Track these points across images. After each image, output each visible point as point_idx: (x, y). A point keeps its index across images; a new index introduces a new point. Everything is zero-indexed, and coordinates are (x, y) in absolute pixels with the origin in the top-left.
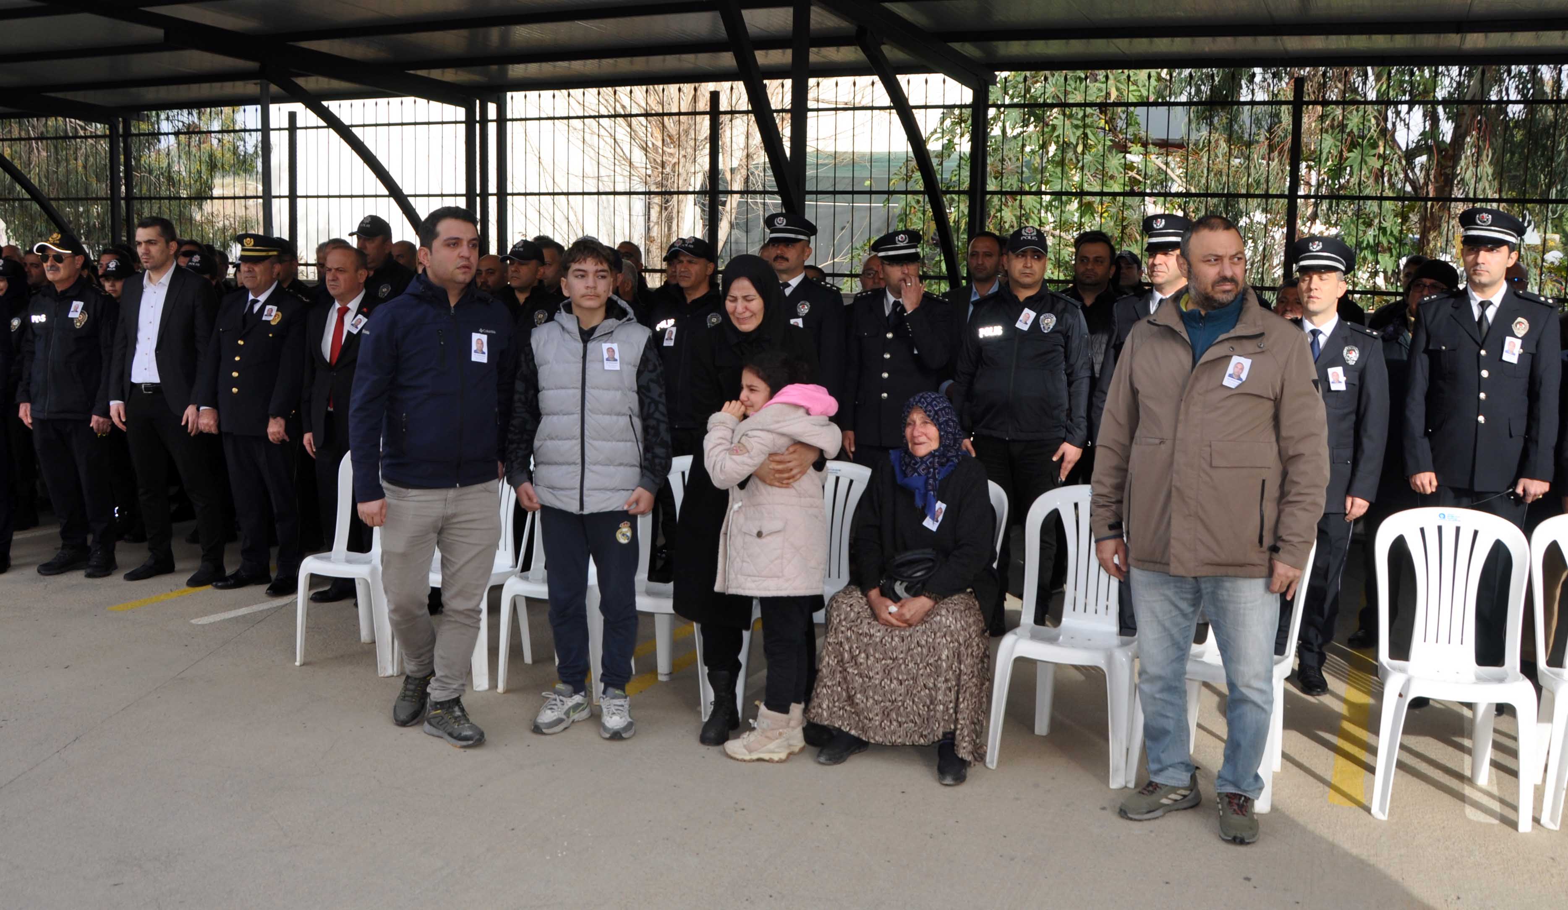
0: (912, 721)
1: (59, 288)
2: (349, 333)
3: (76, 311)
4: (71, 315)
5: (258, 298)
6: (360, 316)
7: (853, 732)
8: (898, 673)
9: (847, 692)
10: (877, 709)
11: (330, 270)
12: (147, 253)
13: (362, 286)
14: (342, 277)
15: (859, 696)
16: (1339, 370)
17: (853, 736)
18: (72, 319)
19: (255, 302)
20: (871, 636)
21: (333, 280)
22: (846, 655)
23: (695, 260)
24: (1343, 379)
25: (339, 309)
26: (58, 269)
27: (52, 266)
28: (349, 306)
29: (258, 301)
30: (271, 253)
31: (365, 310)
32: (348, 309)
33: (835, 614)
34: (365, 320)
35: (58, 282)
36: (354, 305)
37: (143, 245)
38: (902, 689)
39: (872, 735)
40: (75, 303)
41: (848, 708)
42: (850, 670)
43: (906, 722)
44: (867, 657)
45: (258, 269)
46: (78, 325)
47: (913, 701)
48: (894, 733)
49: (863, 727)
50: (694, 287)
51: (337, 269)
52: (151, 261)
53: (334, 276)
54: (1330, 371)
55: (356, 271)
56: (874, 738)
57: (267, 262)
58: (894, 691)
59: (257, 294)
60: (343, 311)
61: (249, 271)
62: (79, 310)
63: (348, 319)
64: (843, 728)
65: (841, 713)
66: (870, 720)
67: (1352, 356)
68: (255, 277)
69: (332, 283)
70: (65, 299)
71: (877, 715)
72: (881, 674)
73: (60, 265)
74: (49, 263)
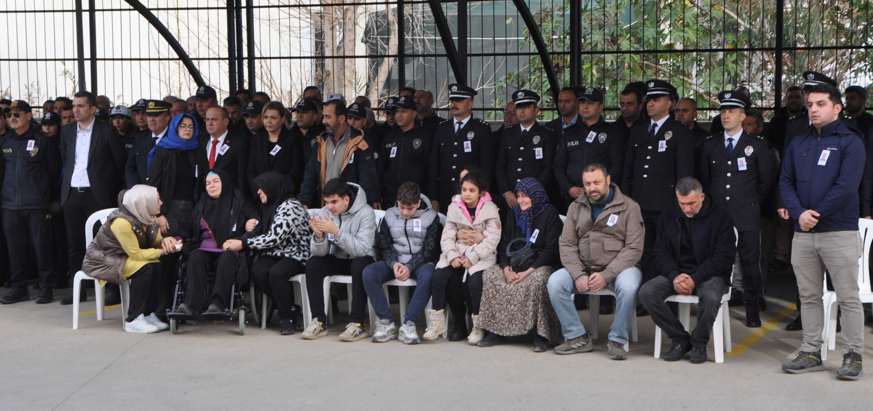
0: (521, 323)
1: (19, 133)
2: (219, 155)
3: (31, 146)
4: (28, 149)
5: (158, 136)
6: (225, 145)
7: (495, 332)
8: (514, 301)
9: (492, 312)
10: (506, 319)
11: (208, 119)
12: (78, 112)
13: (226, 127)
14: (215, 123)
15: (497, 314)
16: (743, 159)
17: (495, 334)
18: (29, 151)
19: (156, 138)
20: (500, 285)
21: (211, 125)
22: (490, 295)
23: (406, 110)
24: (745, 163)
25: (213, 142)
26: (17, 122)
27: (13, 120)
28: (219, 139)
29: (158, 138)
30: (164, 110)
31: (228, 142)
32: (218, 142)
33: (485, 276)
34: (228, 147)
35: (17, 129)
36: (221, 139)
37: (76, 107)
38: (516, 309)
39: (505, 332)
40: (30, 141)
41: (492, 321)
42: (493, 302)
43: (519, 324)
44: (500, 296)
45: (157, 119)
46: (33, 155)
47: (521, 314)
48: (514, 330)
49: (500, 329)
50: (406, 125)
51: (213, 119)
52: (80, 116)
53: (211, 122)
54: (739, 160)
55: (223, 119)
56: (505, 333)
57: (162, 115)
58: (512, 310)
59: (157, 134)
60: (216, 143)
61: (153, 121)
62: (33, 145)
63: (218, 146)
64: (490, 331)
65: (489, 323)
66: (504, 325)
67: (749, 151)
68: (156, 124)
69: (210, 127)
70: (24, 139)
71: (506, 322)
72: (506, 303)
73: (18, 119)
74: (12, 118)
